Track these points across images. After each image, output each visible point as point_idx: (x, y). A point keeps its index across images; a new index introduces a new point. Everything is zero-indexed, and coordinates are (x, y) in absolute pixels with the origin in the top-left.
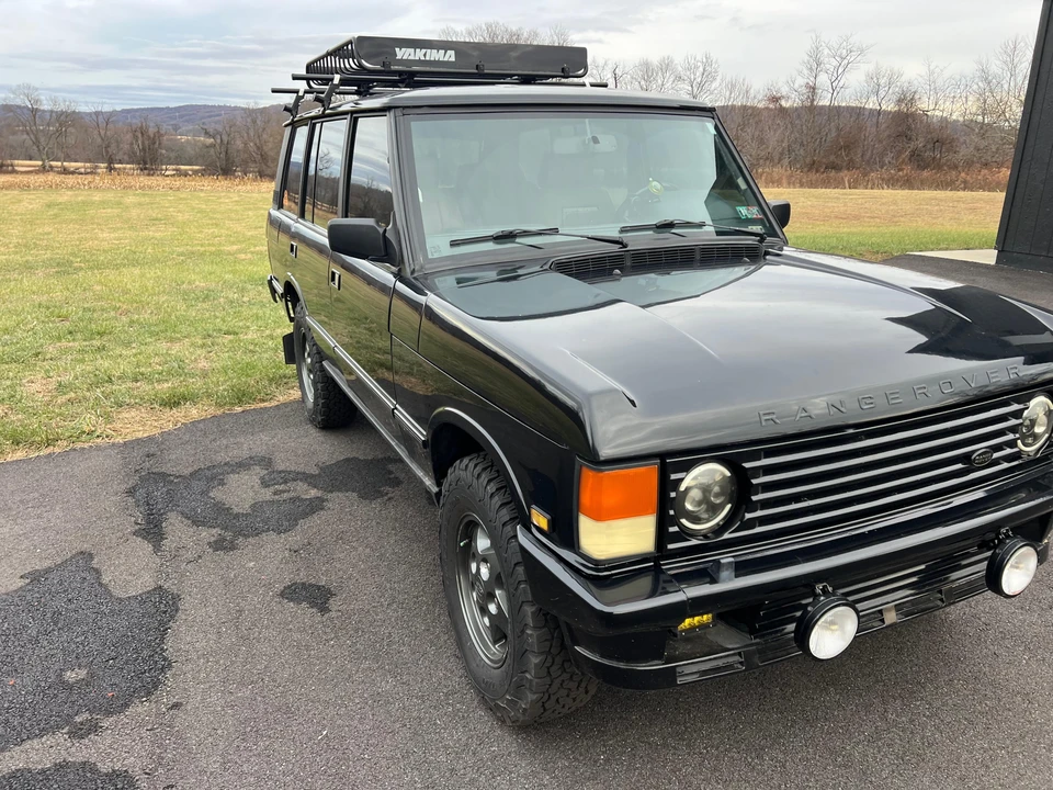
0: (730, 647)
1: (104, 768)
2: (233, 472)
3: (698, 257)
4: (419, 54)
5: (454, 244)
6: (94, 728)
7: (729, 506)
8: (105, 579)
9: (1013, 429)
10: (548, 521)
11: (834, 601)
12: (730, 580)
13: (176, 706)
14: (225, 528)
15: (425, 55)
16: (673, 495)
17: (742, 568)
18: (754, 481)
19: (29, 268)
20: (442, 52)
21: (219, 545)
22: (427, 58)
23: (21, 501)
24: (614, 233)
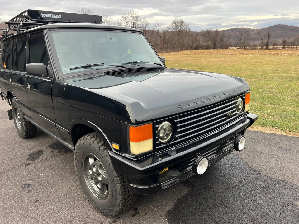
0: (175, 176)
3: (145, 70)
4: (49, 16)
5: (71, 69)
9: (235, 107)
10: (119, 146)
11: (202, 157)
12: (175, 155)
15: (51, 16)
16: (157, 132)
17: (178, 151)
18: (177, 126)
20: (57, 15)
22: (52, 17)
24: (121, 64)
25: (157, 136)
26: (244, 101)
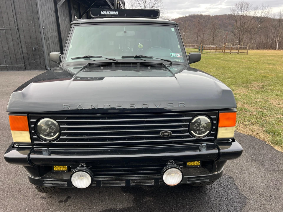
0: (65, 178)
5: (73, 59)
7: (58, 133)
12: (46, 155)
15: (109, 13)
16: (32, 126)
18: (61, 126)
20: (114, 12)
22: (110, 14)
25: (34, 130)
26: (215, 122)
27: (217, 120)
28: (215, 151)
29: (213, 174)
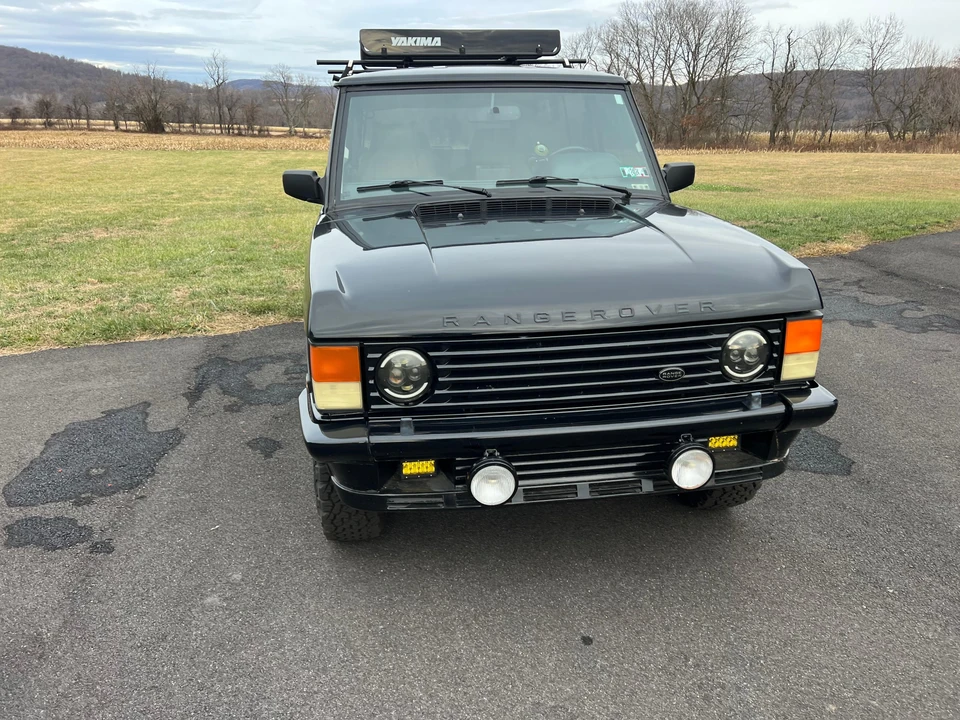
0: (436, 490)
1: (80, 523)
2: (272, 362)
3: (549, 207)
4: (411, 41)
5: (360, 190)
6: (89, 501)
7: (426, 384)
8: (149, 419)
9: (712, 355)
11: (490, 461)
12: (411, 434)
13: (142, 497)
14: (242, 398)
15: (415, 42)
16: (371, 369)
17: (419, 428)
18: (439, 367)
19: (233, 210)
20: (430, 39)
21: (230, 409)
22: (418, 44)
23: (129, 367)
24: (487, 186)
25: (372, 379)
26: (776, 343)
27: (782, 337)
28: (780, 408)
29: (771, 462)
